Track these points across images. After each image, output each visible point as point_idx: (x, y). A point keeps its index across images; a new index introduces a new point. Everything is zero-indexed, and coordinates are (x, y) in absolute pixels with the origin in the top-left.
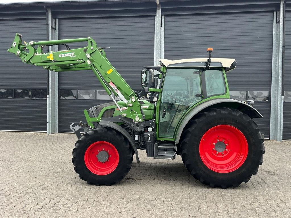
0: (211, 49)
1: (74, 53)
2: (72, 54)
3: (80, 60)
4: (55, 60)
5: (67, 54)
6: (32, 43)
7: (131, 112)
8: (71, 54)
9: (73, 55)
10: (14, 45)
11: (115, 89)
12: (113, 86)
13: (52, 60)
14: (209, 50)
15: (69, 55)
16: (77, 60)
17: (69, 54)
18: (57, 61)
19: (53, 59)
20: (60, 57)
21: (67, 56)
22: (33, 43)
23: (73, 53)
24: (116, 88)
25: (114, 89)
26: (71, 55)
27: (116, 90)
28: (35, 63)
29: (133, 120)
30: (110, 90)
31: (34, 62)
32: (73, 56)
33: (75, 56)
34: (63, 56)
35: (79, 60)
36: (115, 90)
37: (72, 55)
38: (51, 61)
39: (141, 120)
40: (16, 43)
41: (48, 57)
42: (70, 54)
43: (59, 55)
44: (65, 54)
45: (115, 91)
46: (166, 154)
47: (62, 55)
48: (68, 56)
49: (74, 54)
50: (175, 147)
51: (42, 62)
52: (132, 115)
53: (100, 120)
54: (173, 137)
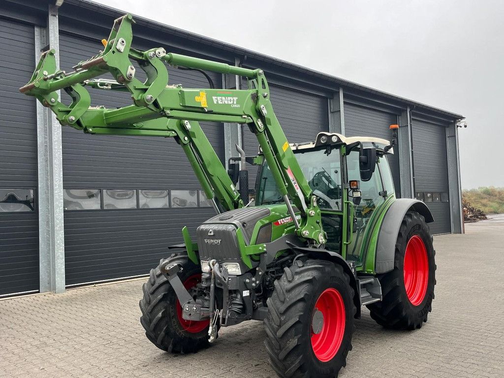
1: (237, 98)
2: (234, 101)
4: (209, 110)
5: (226, 98)
6: (162, 52)
7: (312, 228)
8: (232, 99)
9: (235, 103)
10: (120, 47)
12: (291, 177)
13: (203, 108)
15: (229, 102)
16: (243, 116)
17: (229, 98)
19: (206, 106)
20: (215, 102)
21: (226, 102)
22: (165, 55)
23: (235, 99)
24: (295, 180)
25: (292, 182)
28: (167, 109)
29: (315, 242)
30: (287, 184)
31: (164, 106)
32: (235, 106)
33: (239, 106)
34: (220, 103)
35: (246, 116)
36: (293, 184)
37: (233, 103)
38: (200, 110)
39: (324, 241)
40: (125, 42)
41: (197, 99)
42: (230, 100)
43: (213, 97)
44: (223, 98)
45: (294, 186)
47: (219, 98)
48: (228, 104)
49: (237, 102)
50: (372, 280)
51: (182, 108)
52: (314, 232)
53: (265, 249)
54: (361, 265)
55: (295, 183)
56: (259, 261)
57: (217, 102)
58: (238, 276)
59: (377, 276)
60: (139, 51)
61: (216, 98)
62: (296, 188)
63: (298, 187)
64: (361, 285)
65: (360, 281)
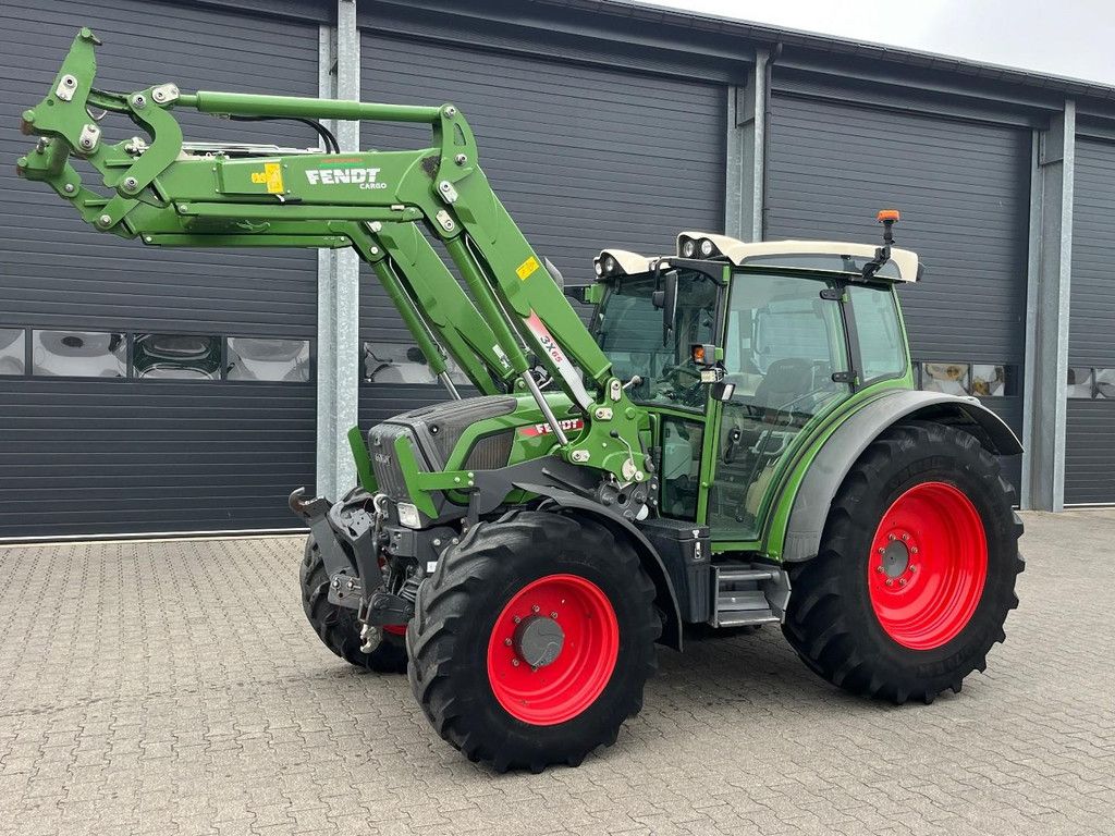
0: (896, 214)
1: (379, 170)
2: (368, 175)
3: (407, 205)
4: (289, 197)
5: (347, 172)
6: (168, 92)
7: (605, 445)
8: (363, 172)
9: (372, 179)
10: (63, 91)
11: (549, 344)
12: (539, 334)
13: (274, 195)
14: (887, 216)
15: (355, 180)
16: (393, 207)
17: (354, 172)
18: (298, 202)
19: (281, 190)
20: (313, 181)
21: (346, 180)
22: (176, 96)
23: (373, 172)
24: (552, 341)
25: (544, 346)
26: (363, 179)
27: (553, 350)
28: (184, 200)
29: (612, 476)
30: (528, 349)
31: (175, 195)
32: (373, 186)
33: (384, 186)
34: (326, 182)
35: (402, 207)
36: (547, 350)
37: (367, 181)
38: (272, 199)
39: (640, 476)
40: (75, 81)
41: (256, 178)
42: (359, 175)
43: (307, 172)
44: (337, 172)
45: (550, 354)
46: (738, 602)
47: (323, 173)
48: (351, 184)
49: (379, 178)
50: (776, 574)
51: (219, 197)
52: (610, 456)
53: (471, 483)
54: (755, 537)
55: (550, 348)
56: (467, 505)
57: (319, 181)
58: (413, 530)
59: (788, 566)
60: (117, 95)
61: (316, 172)
62: (553, 359)
63: (561, 354)
64: (721, 581)
65: (718, 571)
